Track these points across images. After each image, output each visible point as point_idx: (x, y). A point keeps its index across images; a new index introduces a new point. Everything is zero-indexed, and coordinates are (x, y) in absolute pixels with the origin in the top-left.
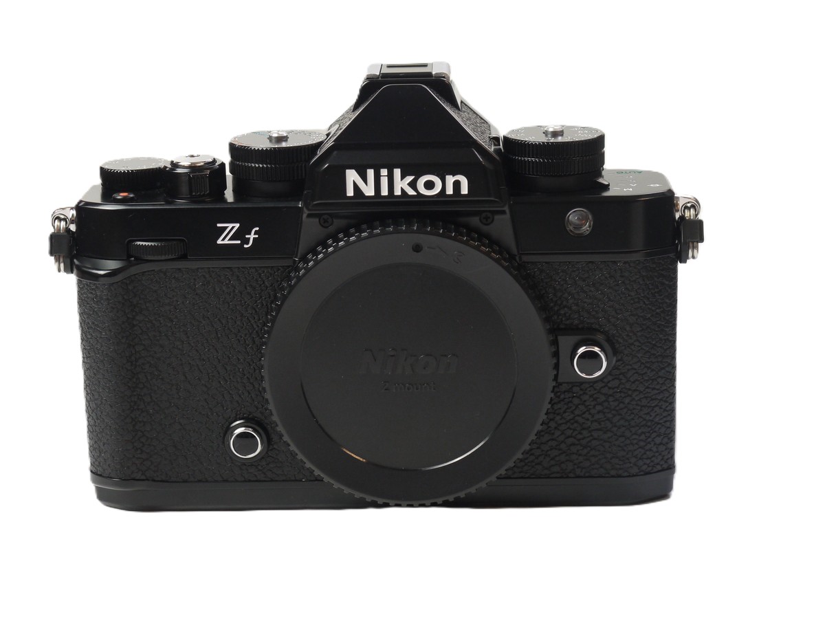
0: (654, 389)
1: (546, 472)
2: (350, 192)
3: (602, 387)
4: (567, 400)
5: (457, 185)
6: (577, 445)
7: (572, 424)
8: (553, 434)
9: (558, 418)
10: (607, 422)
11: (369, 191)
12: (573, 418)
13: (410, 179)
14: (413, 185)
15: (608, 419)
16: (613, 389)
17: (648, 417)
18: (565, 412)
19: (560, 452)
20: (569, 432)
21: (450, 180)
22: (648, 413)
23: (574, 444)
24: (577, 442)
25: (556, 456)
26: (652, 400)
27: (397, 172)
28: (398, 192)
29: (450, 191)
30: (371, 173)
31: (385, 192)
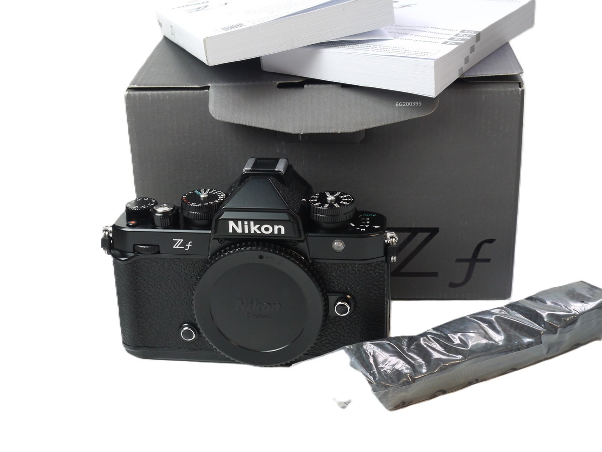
2: (231, 231)
4: (333, 323)
5: (279, 230)
7: (336, 333)
8: (327, 337)
9: (329, 330)
11: (239, 231)
12: (336, 331)
13: (258, 226)
14: (259, 229)
18: (332, 328)
20: (334, 337)
21: (276, 227)
23: (336, 342)
27: (252, 223)
28: (252, 232)
29: (276, 232)
30: (240, 223)
31: (246, 231)
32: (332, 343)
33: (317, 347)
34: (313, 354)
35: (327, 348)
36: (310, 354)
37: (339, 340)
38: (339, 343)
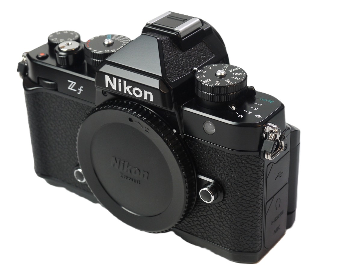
0: (244, 215)
1: (196, 233)
2: (107, 86)
3: (219, 206)
4: (204, 206)
5: (148, 95)
6: (208, 227)
7: (206, 217)
8: (198, 218)
9: (200, 212)
10: (221, 222)
11: (114, 87)
12: (207, 215)
13: (130, 87)
14: (131, 90)
15: (221, 221)
16: (223, 209)
17: (240, 227)
18: (203, 211)
19: (201, 227)
20: (205, 221)
21: (146, 93)
22: (241, 225)
23: (207, 226)
24: (208, 226)
25: (200, 228)
26: (243, 220)
27: (125, 82)
28: (125, 92)
29: (146, 98)
30: (115, 79)
31: (120, 90)
32: (202, 225)
33: (190, 225)
34: (186, 231)
35: (198, 229)
36: (184, 230)
37: (209, 225)
38: (209, 228)
